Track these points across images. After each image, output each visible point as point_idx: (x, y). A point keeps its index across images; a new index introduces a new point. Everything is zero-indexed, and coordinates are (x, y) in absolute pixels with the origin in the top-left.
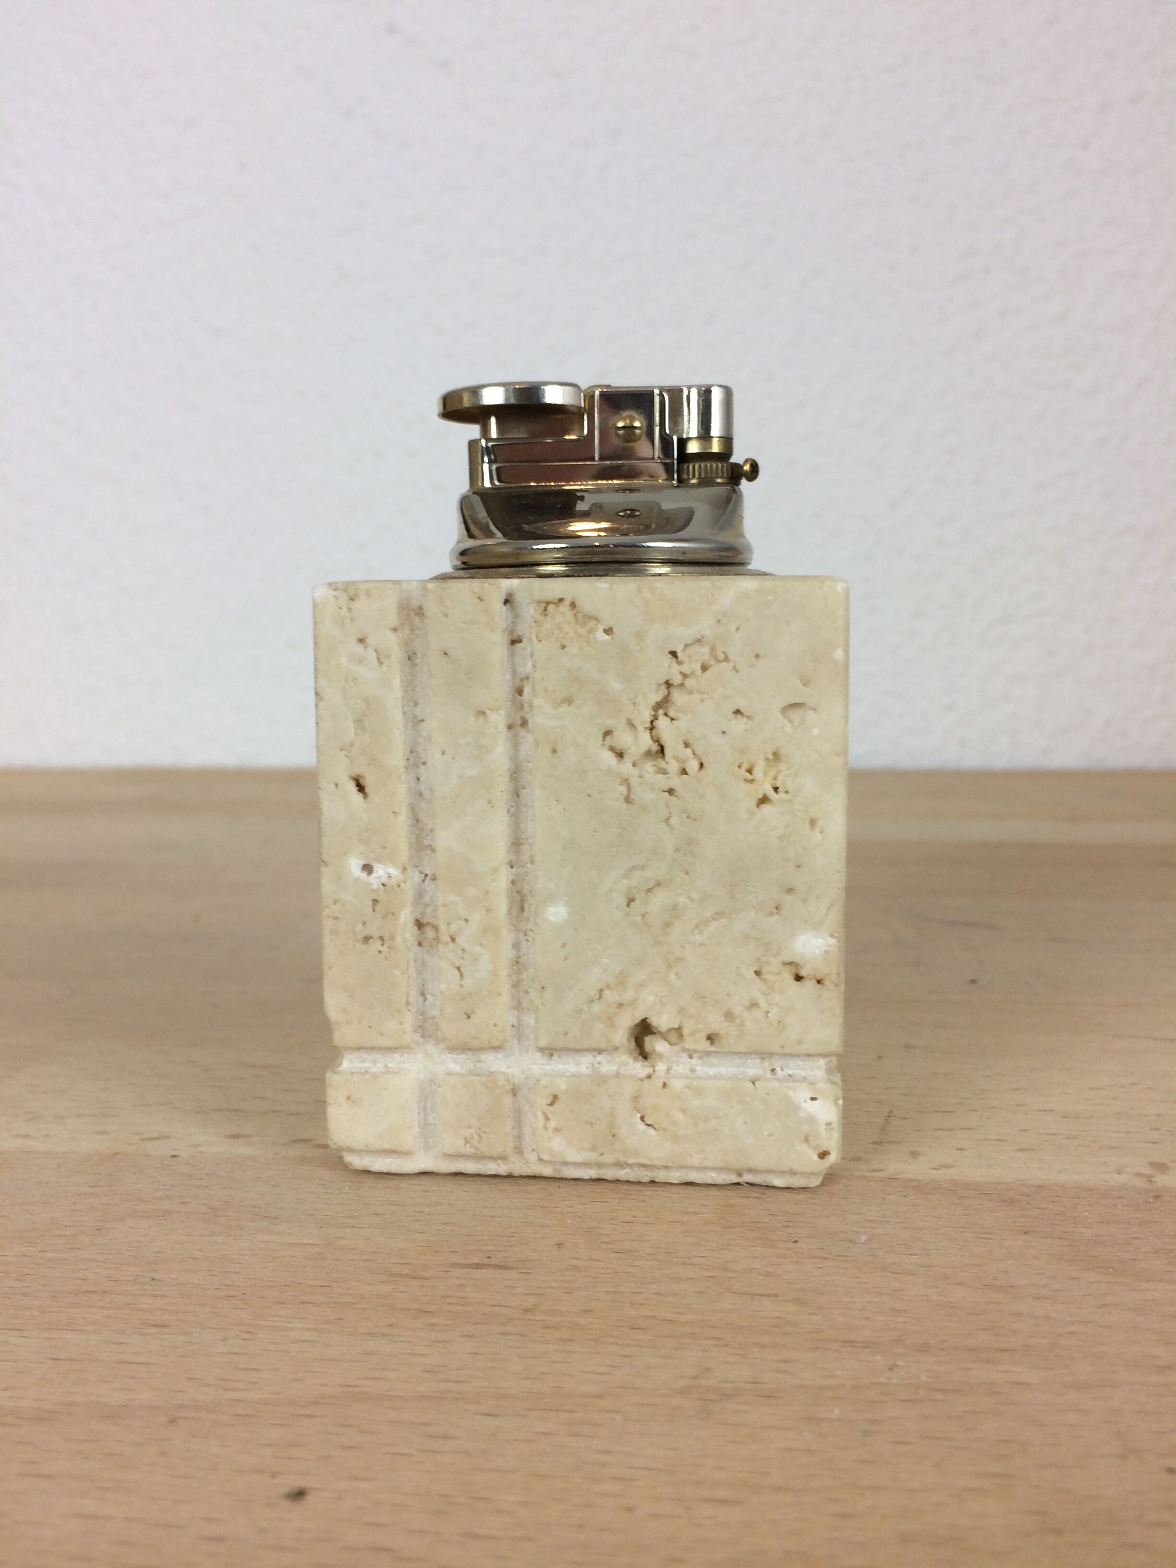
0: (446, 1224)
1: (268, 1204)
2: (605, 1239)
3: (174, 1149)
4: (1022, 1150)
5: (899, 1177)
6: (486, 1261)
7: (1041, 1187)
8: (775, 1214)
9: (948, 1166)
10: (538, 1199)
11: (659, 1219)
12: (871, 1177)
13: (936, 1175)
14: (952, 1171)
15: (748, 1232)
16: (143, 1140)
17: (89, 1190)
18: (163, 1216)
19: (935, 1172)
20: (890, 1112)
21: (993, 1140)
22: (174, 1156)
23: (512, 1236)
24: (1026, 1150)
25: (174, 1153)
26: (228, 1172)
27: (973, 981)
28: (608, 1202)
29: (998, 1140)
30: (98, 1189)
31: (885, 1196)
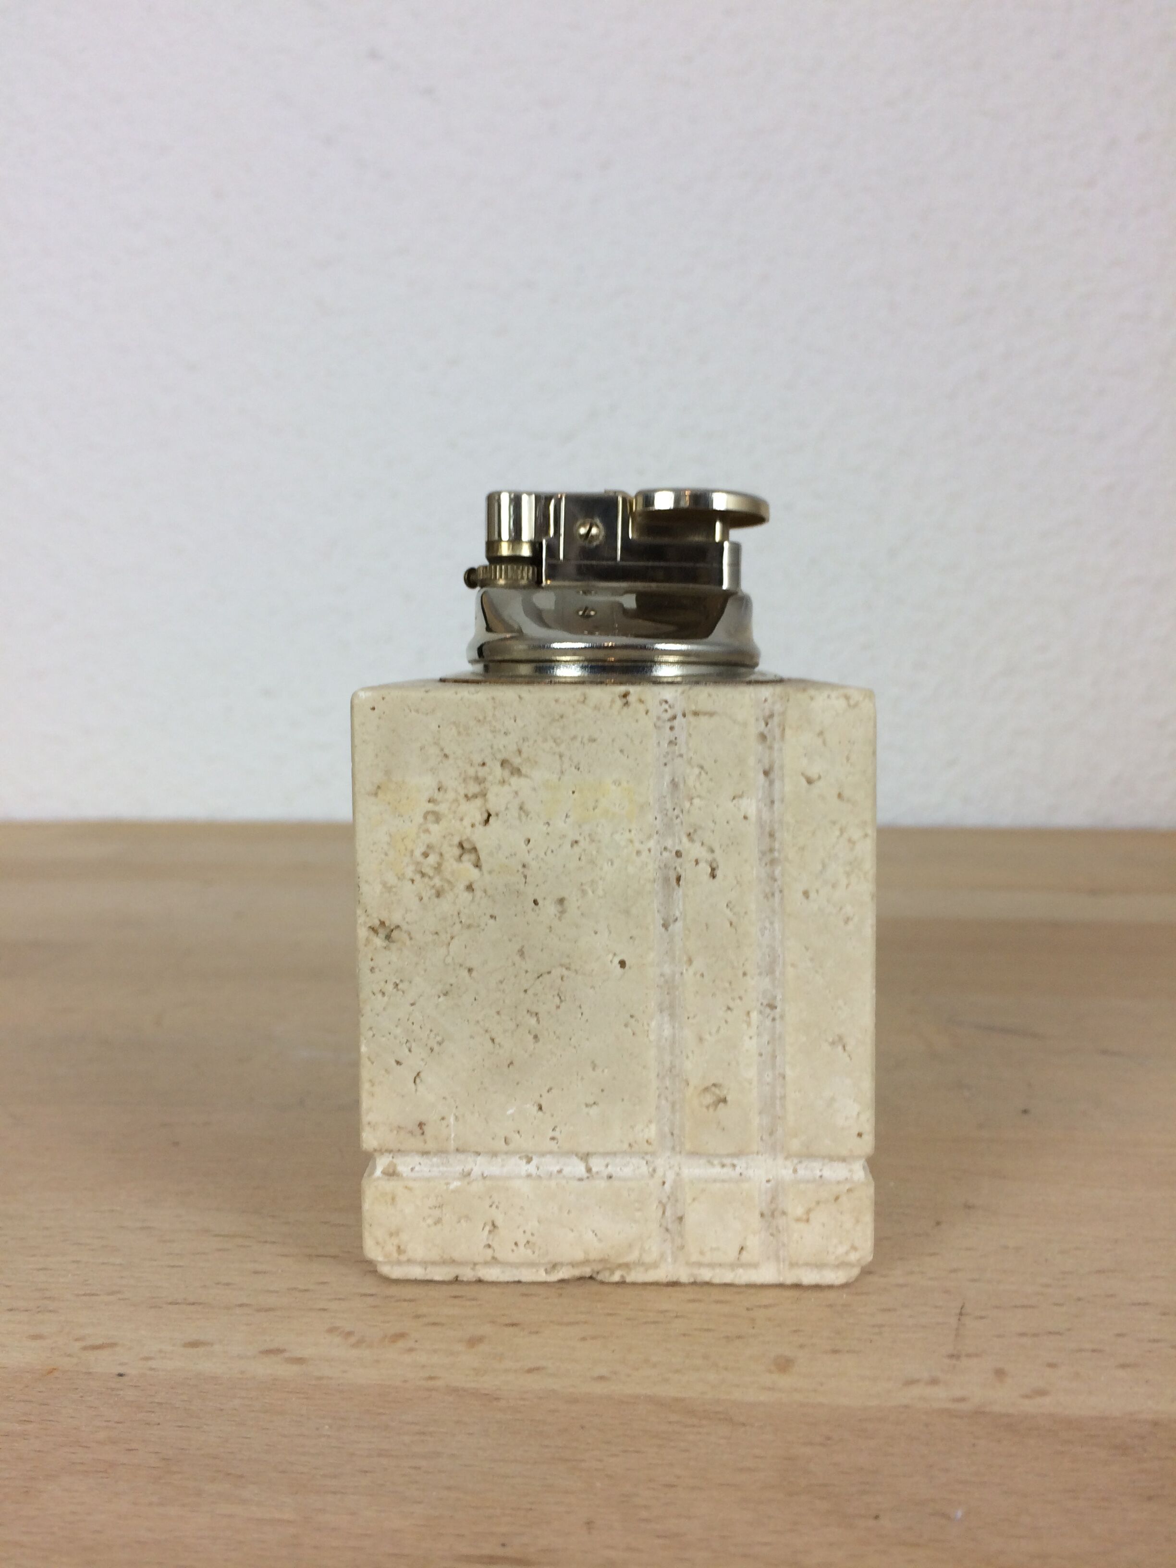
0: (449, 1488)
1: (232, 1453)
2: (644, 1514)
3: (122, 1364)
4: (1123, 1366)
5: (987, 1410)
6: (500, 1552)
7: (1155, 1424)
8: (845, 1471)
9: (1042, 1393)
10: (560, 1447)
11: (707, 1479)
12: (954, 1411)
13: (1030, 1406)
14: (1047, 1400)
15: (817, 1502)
16: (85, 1348)
17: (18, 1427)
18: (106, 1472)
19: (1027, 1401)
20: (962, 1307)
21: (1087, 1350)
22: (121, 1375)
23: (531, 1509)
24: (1128, 1366)
25: (121, 1370)
26: (184, 1401)
27: (1025, 1111)
28: (643, 1452)
29: (1094, 1351)
30: (29, 1427)
31: (976, 1442)
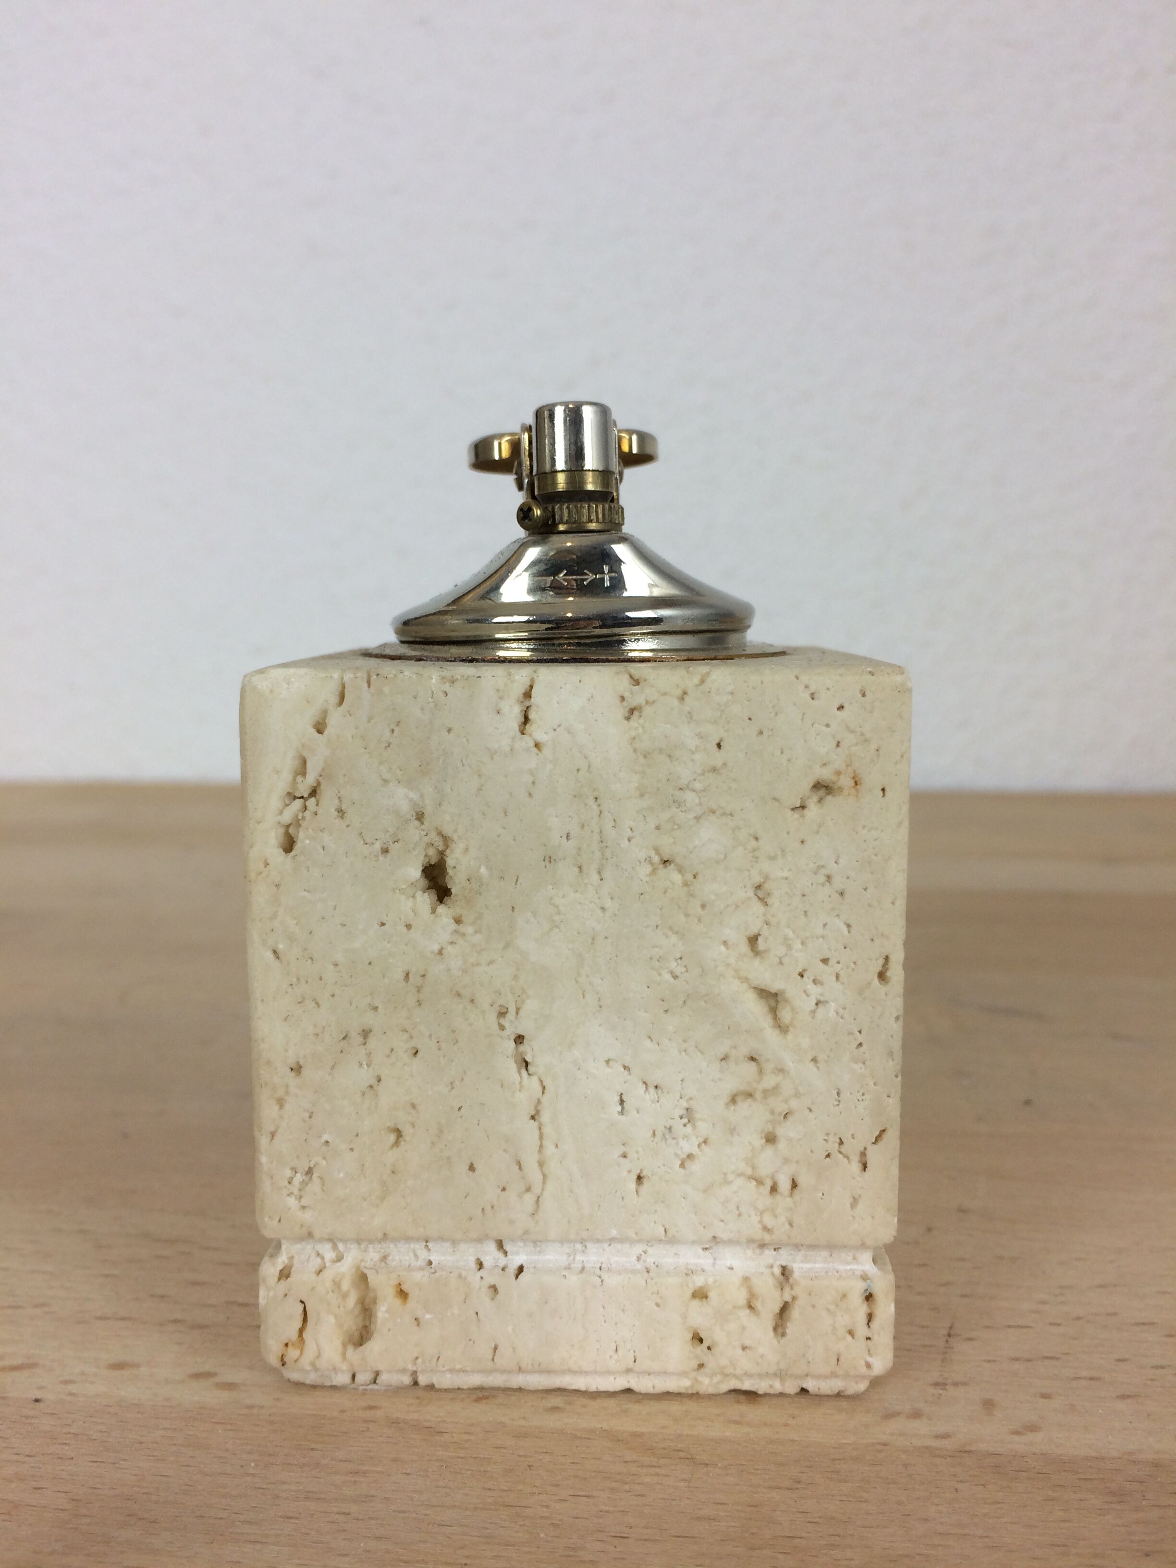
0: (378, 1538)
1: (148, 1493)
4: (1123, 1397)
5: (973, 1448)
7: (1156, 1465)
8: (814, 1520)
9: (1033, 1428)
10: (503, 1491)
11: (662, 1530)
12: (937, 1449)
13: (1019, 1444)
14: (1039, 1437)
15: (781, 1556)
19: (1016, 1438)
20: (951, 1328)
21: (1085, 1378)
22: (37, 1401)
24: (1129, 1397)
25: (39, 1395)
26: (101, 1432)
27: (1028, 1103)
28: (594, 1497)
29: (1091, 1379)
31: (958, 1486)
